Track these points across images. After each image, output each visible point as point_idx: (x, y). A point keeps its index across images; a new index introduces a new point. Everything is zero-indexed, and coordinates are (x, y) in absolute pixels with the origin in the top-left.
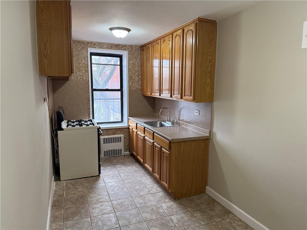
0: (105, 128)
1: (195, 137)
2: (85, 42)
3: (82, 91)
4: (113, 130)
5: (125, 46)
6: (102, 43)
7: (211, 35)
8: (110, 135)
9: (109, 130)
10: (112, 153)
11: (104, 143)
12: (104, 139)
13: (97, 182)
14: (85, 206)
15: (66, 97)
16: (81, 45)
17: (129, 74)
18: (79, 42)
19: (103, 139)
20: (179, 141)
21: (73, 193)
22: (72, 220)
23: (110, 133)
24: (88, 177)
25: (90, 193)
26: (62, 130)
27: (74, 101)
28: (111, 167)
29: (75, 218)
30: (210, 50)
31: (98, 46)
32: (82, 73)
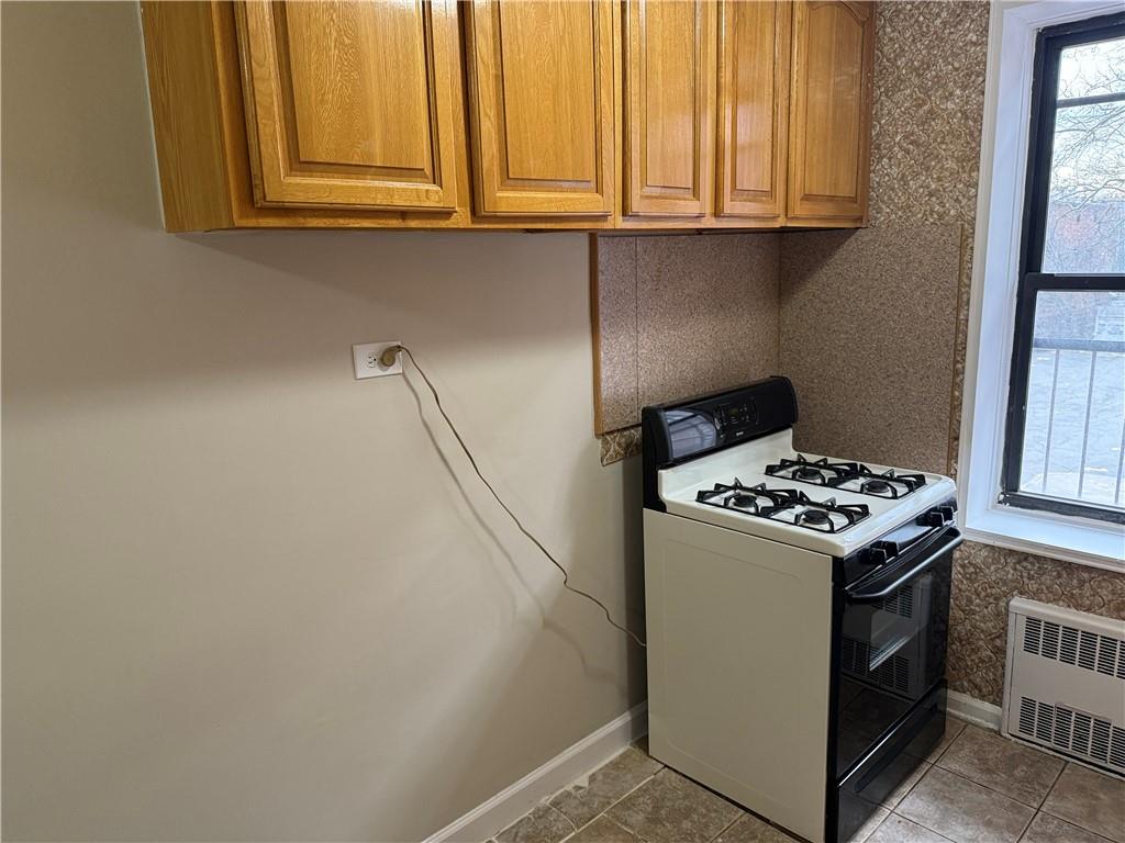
9: (1086, 575)
11: (1031, 646)
12: (1033, 623)
19: (1023, 620)
23: (1087, 591)
32: (939, 179)
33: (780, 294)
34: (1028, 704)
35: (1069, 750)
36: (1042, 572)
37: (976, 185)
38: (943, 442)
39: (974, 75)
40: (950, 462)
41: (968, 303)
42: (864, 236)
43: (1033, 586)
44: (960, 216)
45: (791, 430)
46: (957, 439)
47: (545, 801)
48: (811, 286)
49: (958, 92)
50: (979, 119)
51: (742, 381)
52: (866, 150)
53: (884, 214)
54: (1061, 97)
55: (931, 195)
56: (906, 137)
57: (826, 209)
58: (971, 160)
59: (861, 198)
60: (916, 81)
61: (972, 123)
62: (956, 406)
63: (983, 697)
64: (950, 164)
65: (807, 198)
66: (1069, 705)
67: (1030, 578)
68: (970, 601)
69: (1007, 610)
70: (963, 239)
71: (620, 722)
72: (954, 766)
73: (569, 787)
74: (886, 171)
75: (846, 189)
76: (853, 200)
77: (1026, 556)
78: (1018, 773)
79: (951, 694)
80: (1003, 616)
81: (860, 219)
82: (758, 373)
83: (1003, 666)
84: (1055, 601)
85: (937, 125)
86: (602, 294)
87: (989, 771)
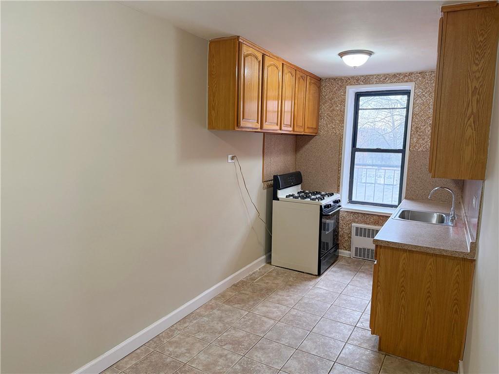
0: (362, 211)
1: (429, 248)
2: (343, 78)
3: (332, 151)
4: (374, 217)
5: (411, 74)
6: (370, 75)
7: (482, 35)
8: (369, 224)
9: (368, 216)
10: (368, 255)
11: (357, 235)
12: (357, 228)
13: (306, 283)
14: (259, 300)
15: (310, 159)
16: (338, 84)
17: (414, 123)
18: (334, 79)
19: (355, 228)
20: (391, 246)
21: (267, 281)
22: (232, 306)
23: (368, 220)
24: (303, 272)
25: (282, 289)
26: (278, 199)
27: (321, 165)
28: (350, 272)
29: (236, 306)
30: (475, 68)
31: (363, 82)
32: (335, 125)
33: (296, 151)
34: (357, 248)
35: (366, 259)
36: (358, 216)
37: (343, 127)
38: (336, 187)
39: (343, 102)
40: (338, 191)
41: (341, 154)
42: (317, 137)
43: (357, 220)
44: (340, 134)
45: (300, 185)
46: (339, 186)
47: (251, 273)
48: (304, 149)
49: (339, 106)
50: (344, 112)
51: (289, 172)
52: (318, 117)
53: (322, 132)
54: (360, 108)
55: (333, 128)
56: (327, 114)
57: (311, 131)
58: (342, 121)
59: (317, 128)
60: (330, 102)
61: (342, 113)
62: (339, 178)
63: (346, 250)
64: (337, 122)
65: (308, 128)
66: (365, 247)
67: (356, 218)
68: (343, 226)
69: (351, 226)
70: (341, 140)
71: (264, 257)
72: (342, 263)
73: (255, 271)
74: (323, 122)
75: (314, 126)
76: (316, 129)
77: (355, 213)
78: (356, 263)
79: (340, 250)
80: (350, 229)
81: (316, 133)
82: (292, 171)
83: (351, 241)
84: (361, 223)
85: (335, 112)
86: (265, 147)
87: (349, 263)
